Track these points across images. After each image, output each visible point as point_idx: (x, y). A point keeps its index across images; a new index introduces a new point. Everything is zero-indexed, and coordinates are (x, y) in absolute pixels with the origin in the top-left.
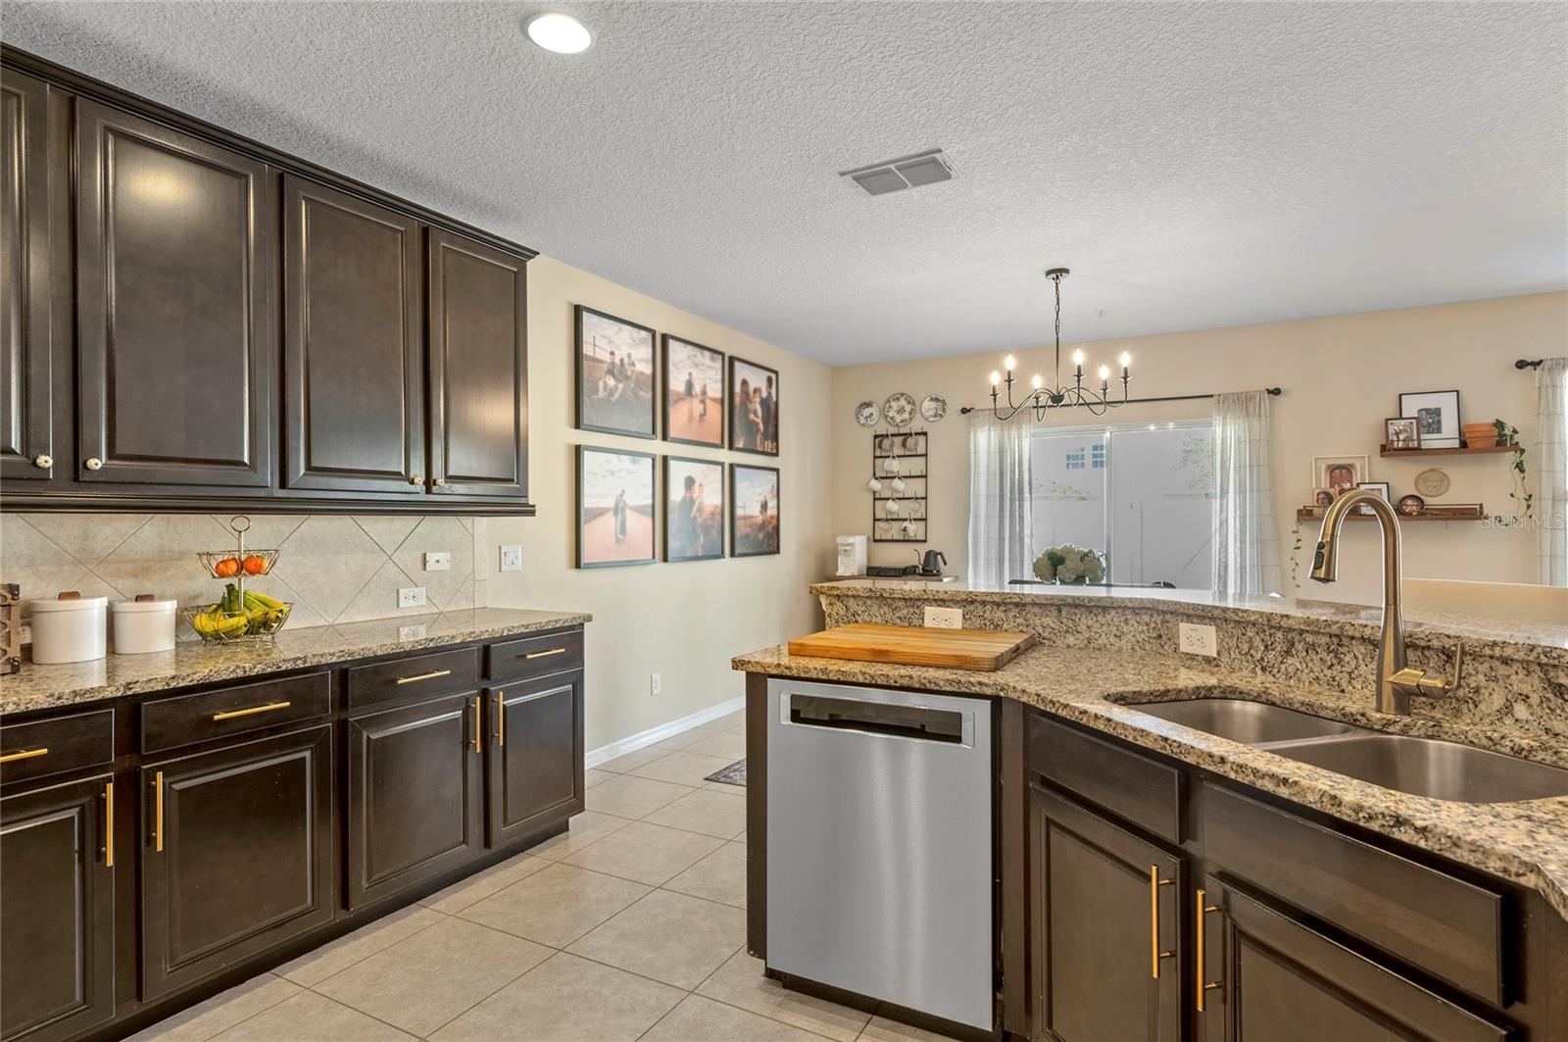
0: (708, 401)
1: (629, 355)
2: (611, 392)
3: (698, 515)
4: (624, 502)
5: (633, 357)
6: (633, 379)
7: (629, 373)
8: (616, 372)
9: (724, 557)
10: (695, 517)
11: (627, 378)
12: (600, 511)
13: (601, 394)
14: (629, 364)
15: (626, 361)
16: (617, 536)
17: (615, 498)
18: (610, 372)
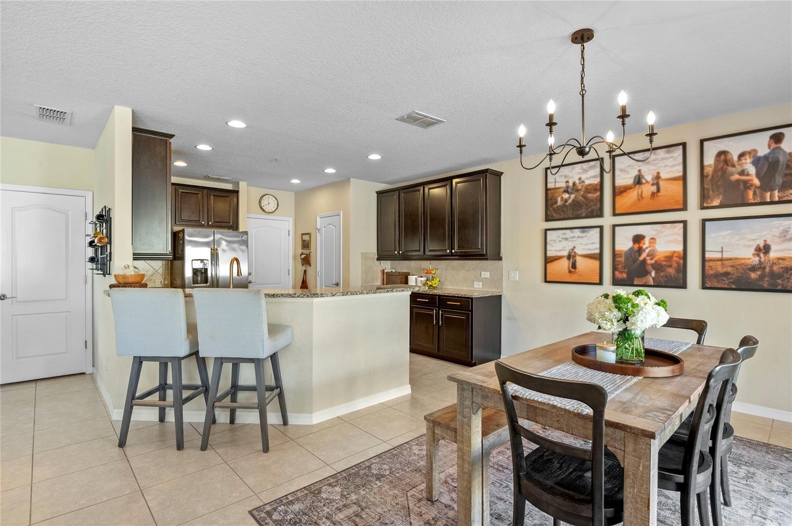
0: (661, 183)
1: (580, 179)
2: (566, 201)
3: (648, 258)
4: (575, 252)
5: (582, 179)
6: (583, 190)
7: (580, 187)
8: (569, 190)
9: (683, 285)
10: (644, 260)
11: (578, 190)
12: (557, 258)
13: (559, 203)
14: (580, 183)
15: (577, 182)
16: (569, 269)
17: (568, 251)
18: (566, 191)
